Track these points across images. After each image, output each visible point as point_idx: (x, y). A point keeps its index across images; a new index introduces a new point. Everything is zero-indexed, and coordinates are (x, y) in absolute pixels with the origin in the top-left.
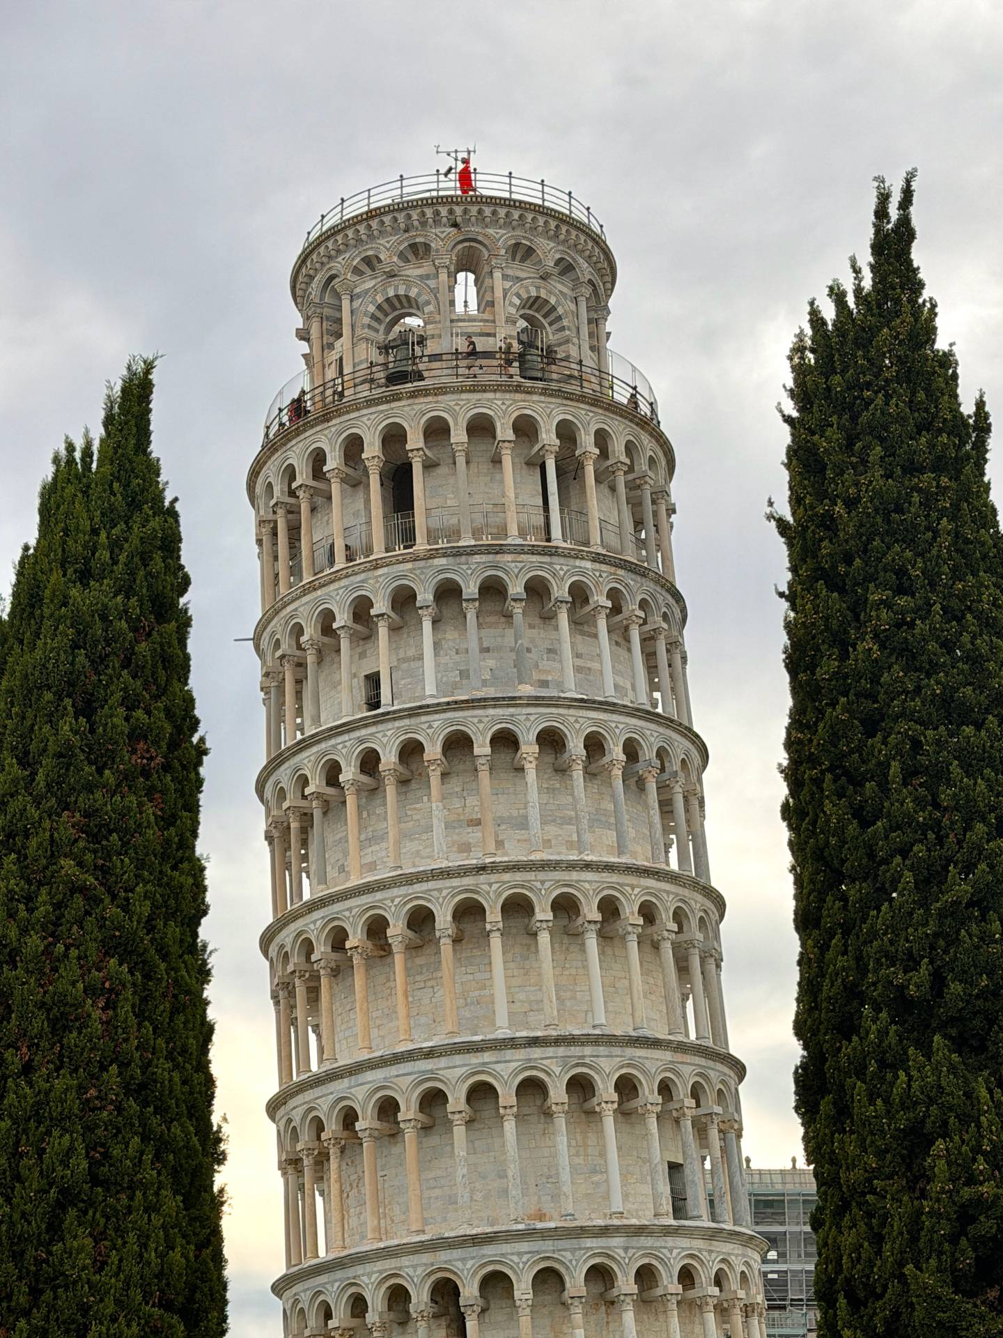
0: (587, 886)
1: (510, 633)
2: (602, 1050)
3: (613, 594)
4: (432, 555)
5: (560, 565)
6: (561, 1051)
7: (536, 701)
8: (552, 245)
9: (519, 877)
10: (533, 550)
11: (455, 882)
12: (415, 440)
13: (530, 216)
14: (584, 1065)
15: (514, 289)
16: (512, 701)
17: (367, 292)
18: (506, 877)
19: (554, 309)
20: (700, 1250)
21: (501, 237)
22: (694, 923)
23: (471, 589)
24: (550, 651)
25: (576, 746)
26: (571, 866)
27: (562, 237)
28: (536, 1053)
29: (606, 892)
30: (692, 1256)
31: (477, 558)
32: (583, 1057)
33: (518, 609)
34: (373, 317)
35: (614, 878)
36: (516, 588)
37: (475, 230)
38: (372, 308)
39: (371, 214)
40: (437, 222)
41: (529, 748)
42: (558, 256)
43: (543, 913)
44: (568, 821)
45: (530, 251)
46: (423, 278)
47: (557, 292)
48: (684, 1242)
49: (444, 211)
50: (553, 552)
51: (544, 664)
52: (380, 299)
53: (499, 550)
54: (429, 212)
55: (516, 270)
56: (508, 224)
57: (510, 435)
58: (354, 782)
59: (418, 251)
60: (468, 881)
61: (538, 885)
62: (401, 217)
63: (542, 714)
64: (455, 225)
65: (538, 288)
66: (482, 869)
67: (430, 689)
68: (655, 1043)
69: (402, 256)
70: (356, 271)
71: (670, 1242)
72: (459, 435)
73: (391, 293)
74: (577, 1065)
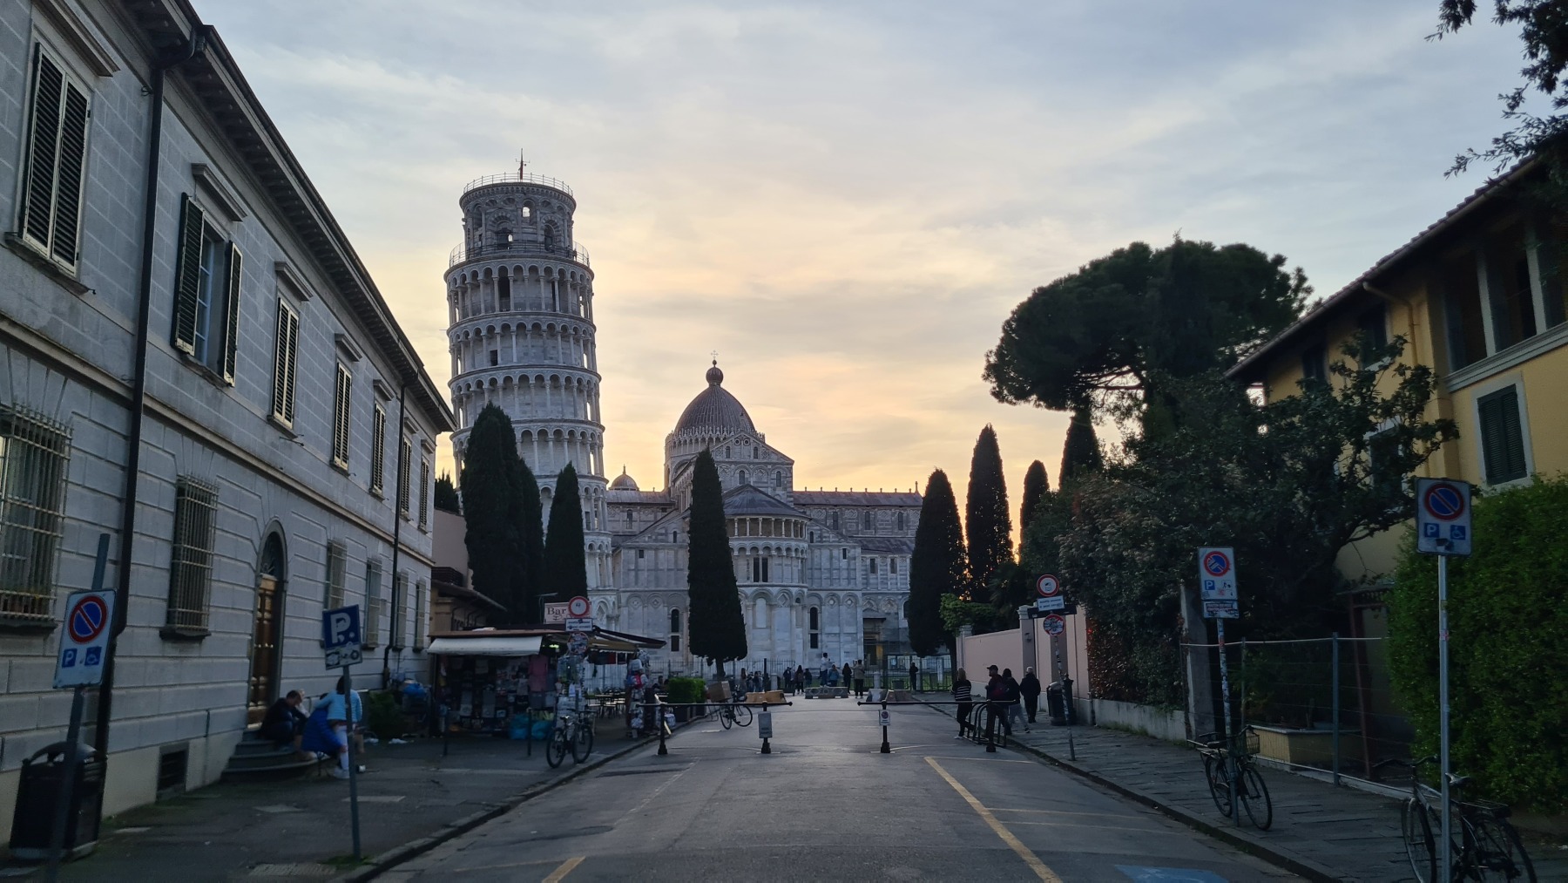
0: (565, 427)
1: (541, 341)
3: (575, 329)
4: (515, 314)
5: (559, 320)
7: (549, 366)
8: (556, 201)
9: (543, 424)
10: (550, 315)
11: (522, 425)
12: (511, 274)
13: (549, 191)
16: (542, 366)
17: (491, 212)
18: (539, 424)
19: (556, 224)
21: (540, 198)
22: (597, 437)
23: (529, 327)
24: (554, 347)
25: (563, 381)
26: (560, 421)
27: (559, 197)
31: (532, 316)
33: (545, 334)
34: (493, 222)
36: (544, 327)
37: (530, 195)
38: (493, 219)
39: (493, 185)
40: (518, 192)
41: (548, 382)
43: (551, 436)
44: (559, 404)
45: (549, 203)
46: (511, 211)
47: (557, 217)
49: (520, 188)
50: (557, 315)
51: (552, 352)
52: (496, 216)
53: (539, 314)
54: (515, 188)
56: (542, 194)
57: (543, 274)
58: (488, 389)
59: (510, 201)
60: (527, 425)
62: (505, 188)
63: (552, 370)
64: (525, 194)
65: (551, 216)
66: (532, 421)
67: (515, 360)
69: (504, 202)
70: (487, 204)
72: (526, 273)
73: (500, 214)
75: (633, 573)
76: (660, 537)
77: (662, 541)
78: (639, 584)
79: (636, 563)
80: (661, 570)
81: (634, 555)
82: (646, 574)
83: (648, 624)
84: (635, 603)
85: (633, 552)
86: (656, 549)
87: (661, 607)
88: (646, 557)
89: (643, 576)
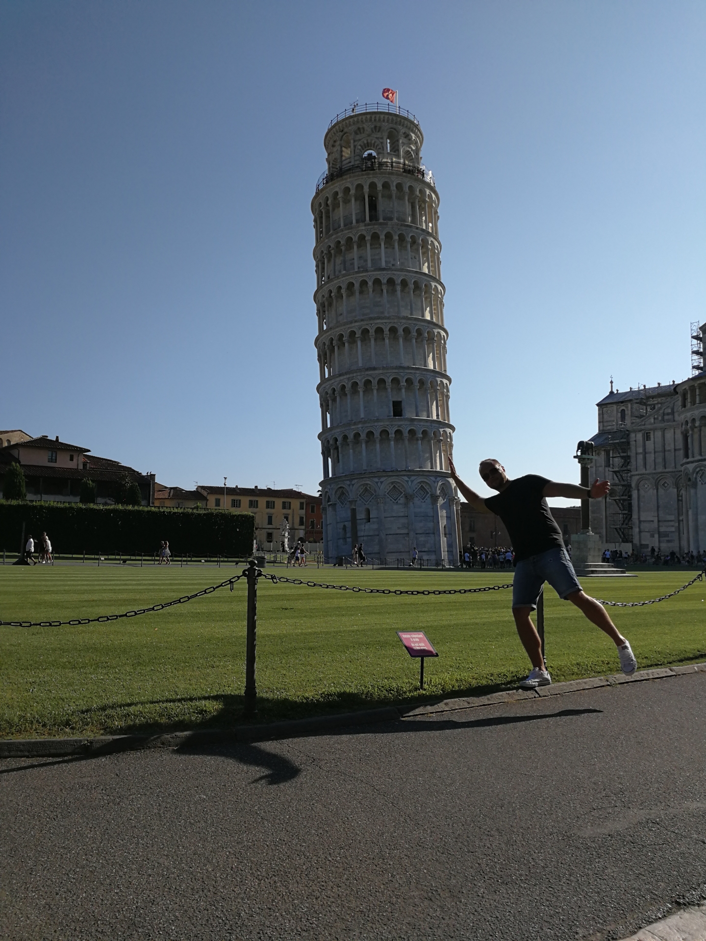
0: (356, 327)
2: (359, 374)
6: (348, 376)
13: (361, 118)
14: (354, 379)
15: (360, 143)
20: (388, 425)
25: (357, 286)
27: (373, 119)
28: (342, 378)
29: (363, 327)
30: (385, 427)
32: (353, 377)
35: (365, 322)
37: (346, 130)
42: (373, 126)
45: (363, 128)
48: (382, 424)
55: (358, 137)
61: (344, 330)
65: (367, 140)
68: (374, 369)
71: (376, 424)
74: (352, 379)
75: (640, 457)
76: (666, 417)
77: (668, 421)
78: (648, 467)
79: (644, 446)
80: (669, 451)
81: (641, 439)
82: (653, 455)
83: (658, 507)
84: (646, 486)
85: (640, 436)
86: (664, 430)
87: (671, 489)
88: (652, 439)
89: (650, 458)
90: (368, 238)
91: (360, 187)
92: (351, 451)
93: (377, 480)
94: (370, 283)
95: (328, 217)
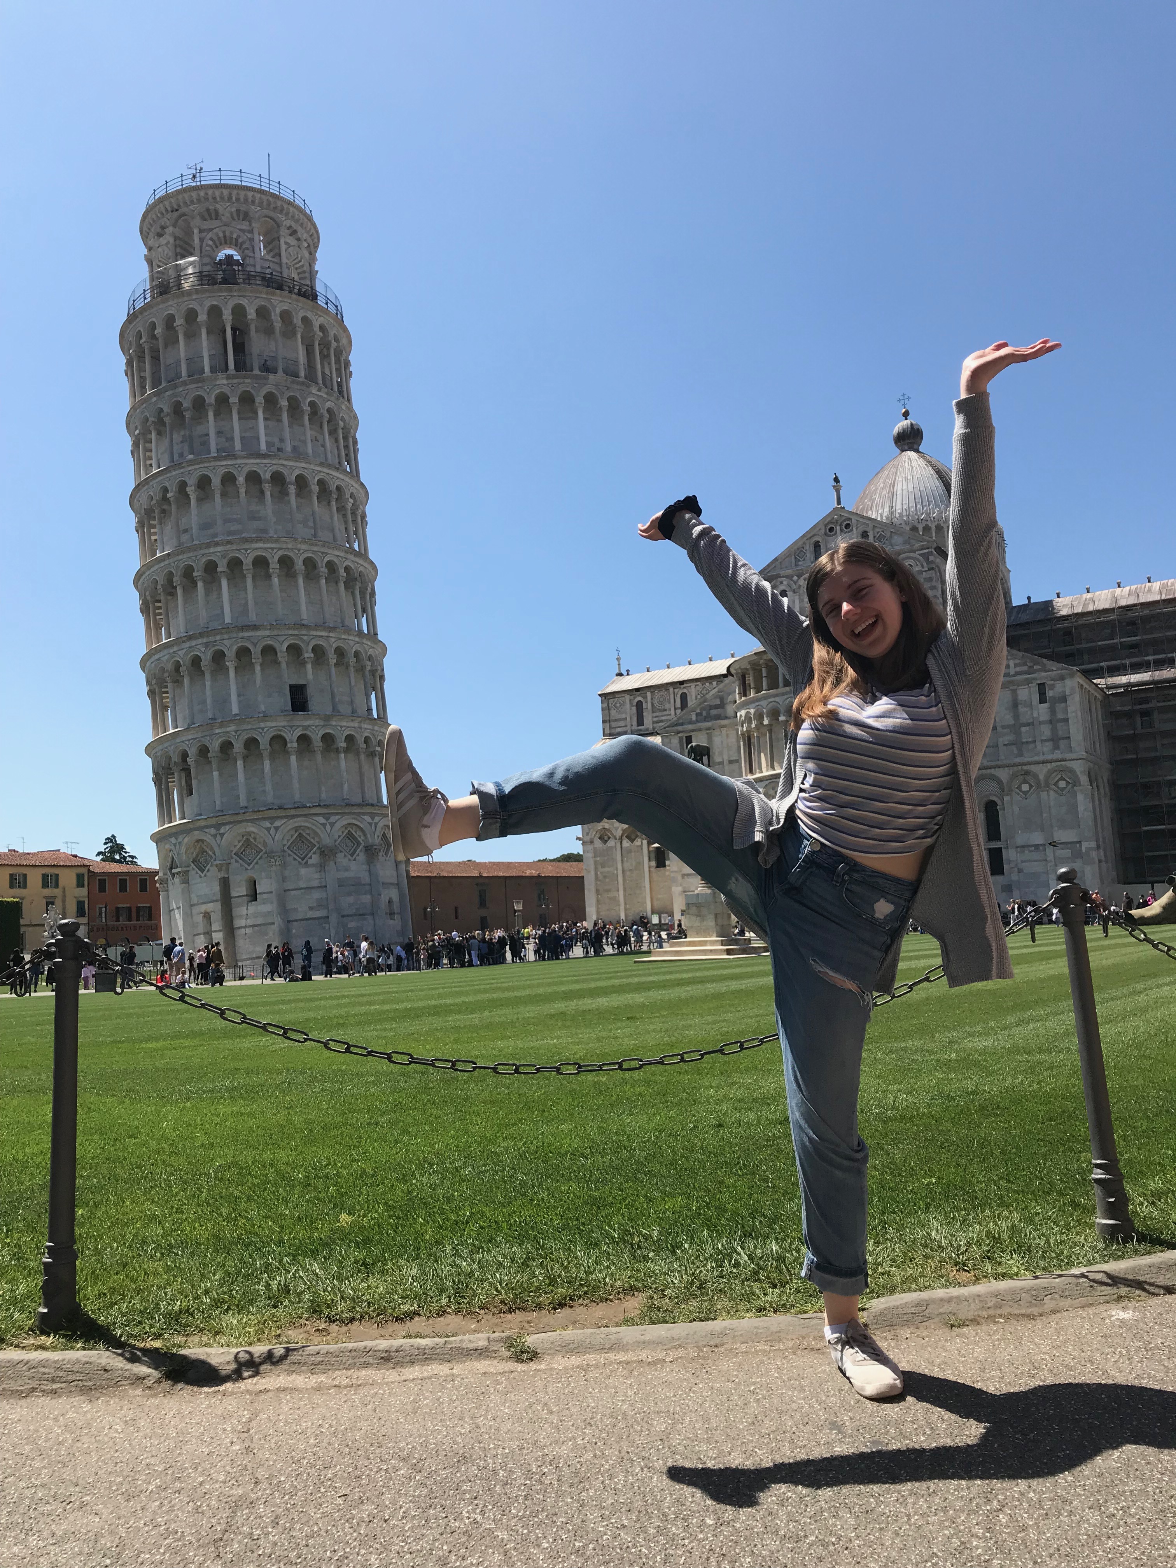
1: (187, 427)
2: (226, 636)
3: (244, 395)
6: (205, 640)
8: (228, 204)
13: (210, 192)
14: (217, 645)
15: (210, 235)
20: (284, 727)
23: (167, 410)
27: (234, 198)
28: (193, 643)
29: (231, 555)
30: (280, 730)
31: (168, 393)
32: (215, 641)
33: (188, 415)
35: (234, 547)
40: (167, 212)
42: (234, 210)
48: (274, 724)
49: (168, 205)
53: (176, 386)
55: (207, 225)
61: (194, 558)
63: (196, 469)
65: (224, 232)
67: (155, 467)
68: (255, 627)
71: (262, 725)
74: (214, 646)
80: (720, 763)
86: (711, 732)
90: (234, 400)
91: (215, 312)
92: (216, 774)
93: (269, 825)
94: (241, 479)
95: (156, 359)
